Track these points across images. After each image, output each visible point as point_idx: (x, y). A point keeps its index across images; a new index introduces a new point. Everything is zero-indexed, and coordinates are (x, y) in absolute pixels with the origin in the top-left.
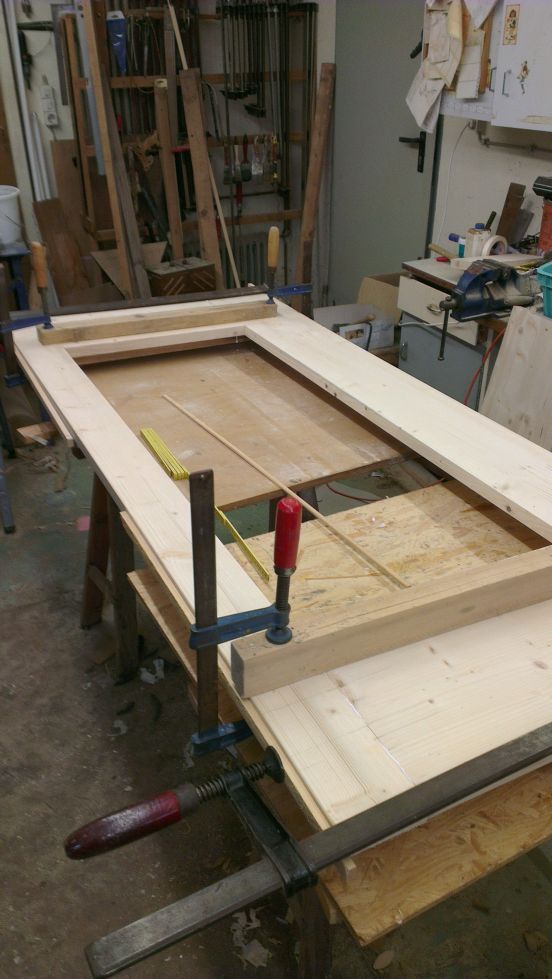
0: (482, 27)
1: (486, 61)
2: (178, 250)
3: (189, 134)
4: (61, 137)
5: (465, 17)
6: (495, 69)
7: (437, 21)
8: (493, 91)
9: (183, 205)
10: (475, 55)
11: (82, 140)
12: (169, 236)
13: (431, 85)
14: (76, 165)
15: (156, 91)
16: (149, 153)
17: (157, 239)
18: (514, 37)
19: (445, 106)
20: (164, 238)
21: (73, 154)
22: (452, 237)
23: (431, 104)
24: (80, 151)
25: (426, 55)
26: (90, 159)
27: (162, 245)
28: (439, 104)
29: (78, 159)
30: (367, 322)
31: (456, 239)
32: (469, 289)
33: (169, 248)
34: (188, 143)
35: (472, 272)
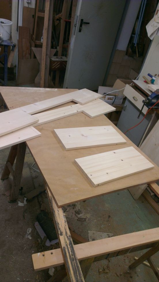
2: (60, 53)
3: (72, 17)
4: (30, 6)
9: (64, 39)
11: (37, 10)
12: (58, 47)
13: (156, 24)
14: (33, 18)
16: (57, 20)
17: (54, 48)
20: (56, 48)
21: (33, 13)
22: (149, 75)
23: (154, 30)
24: (35, 13)
25: (157, 14)
26: (39, 17)
27: (55, 50)
28: (157, 31)
29: (34, 16)
30: (115, 96)
31: (151, 76)
32: (154, 98)
33: (57, 52)
34: (71, 20)
35: (156, 93)
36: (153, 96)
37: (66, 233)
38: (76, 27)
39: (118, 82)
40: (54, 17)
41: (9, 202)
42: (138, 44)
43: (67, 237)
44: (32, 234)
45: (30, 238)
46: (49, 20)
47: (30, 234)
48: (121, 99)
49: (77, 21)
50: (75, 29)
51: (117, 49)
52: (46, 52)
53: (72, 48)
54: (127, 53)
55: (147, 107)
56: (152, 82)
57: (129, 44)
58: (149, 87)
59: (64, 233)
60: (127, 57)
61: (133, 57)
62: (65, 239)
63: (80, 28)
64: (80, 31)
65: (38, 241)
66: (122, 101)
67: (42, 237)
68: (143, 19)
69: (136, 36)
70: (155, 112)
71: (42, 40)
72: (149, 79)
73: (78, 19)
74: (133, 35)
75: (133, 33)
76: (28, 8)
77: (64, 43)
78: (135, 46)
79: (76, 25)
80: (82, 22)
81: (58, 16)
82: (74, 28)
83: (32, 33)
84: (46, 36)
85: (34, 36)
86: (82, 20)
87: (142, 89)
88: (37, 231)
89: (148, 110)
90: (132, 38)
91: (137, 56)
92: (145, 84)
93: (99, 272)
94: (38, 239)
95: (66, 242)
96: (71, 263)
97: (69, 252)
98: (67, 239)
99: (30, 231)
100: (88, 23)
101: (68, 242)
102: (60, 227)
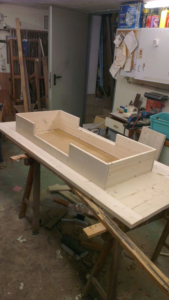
0: (132, 53)
1: (133, 62)
2: (39, 106)
3: (44, 74)
4: (5, 72)
5: (127, 50)
6: (136, 64)
7: (119, 51)
8: (135, 70)
9: (41, 93)
10: (130, 60)
11: (13, 74)
12: (36, 102)
13: (117, 67)
14: (10, 81)
15: (35, 62)
16: (32, 79)
18: (141, 57)
19: (120, 73)
20: (35, 102)
21: (9, 77)
22: (121, 107)
23: (117, 72)
24: (12, 77)
25: (115, 59)
26: (15, 79)
27: (35, 104)
28: (119, 72)
29: (11, 79)
30: (99, 129)
31: (123, 108)
32: (131, 121)
33: (36, 105)
34: (44, 77)
35: (131, 117)
36: (130, 120)
37: (101, 212)
38: (51, 81)
39: (97, 118)
40: (29, 77)
41: (33, 235)
42: (103, 87)
43: (103, 214)
44: (62, 254)
45: (62, 257)
46: (25, 80)
47: (60, 254)
48: (104, 131)
49: (51, 77)
50: (51, 83)
51: (88, 93)
52: (28, 107)
53: (50, 99)
54: (96, 95)
55: (128, 129)
56: (126, 111)
57: (96, 88)
58: (124, 115)
59: (100, 212)
60: (97, 99)
61: (102, 98)
62: (102, 216)
63: (54, 82)
64: (55, 84)
65: (69, 258)
66: (105, 132)
67: (72, 254)
68: (103, 66)
69: (101, 80)
70: (135, 132)
71: (21, 98)
72: (122, 110)
73: (51, 75)
74: (98, 80)
75: (98, 78)
76: (4, 73)
77: (41, 97)
78: (102, 88)
79: (50, 80)
80: (55, 77)
81: (32, 75)
82: (49, 83)
83: (11, 94)
84: (26, 94)
85: (14, 96)
86: (55, 75)
87: (119, 118)
88: (66, 251)
89: (129, 131)
90: (97, 83)
91: (106, 96)
92: (120, 114)
93: (128, 270)
94: (69, 257)
95: (104, 217)
96: (112, 226)
97: (108, 222)
98: (103, 215)
99: (59, 253)
100: (61, 77)
101: (105, 217)
102: (96, 210)
